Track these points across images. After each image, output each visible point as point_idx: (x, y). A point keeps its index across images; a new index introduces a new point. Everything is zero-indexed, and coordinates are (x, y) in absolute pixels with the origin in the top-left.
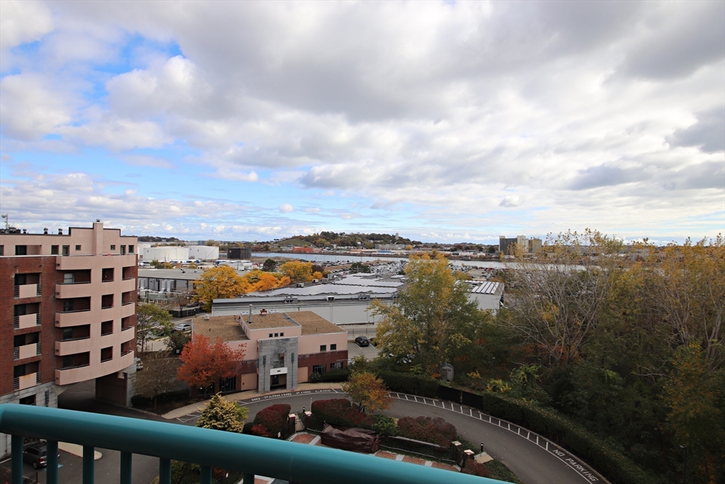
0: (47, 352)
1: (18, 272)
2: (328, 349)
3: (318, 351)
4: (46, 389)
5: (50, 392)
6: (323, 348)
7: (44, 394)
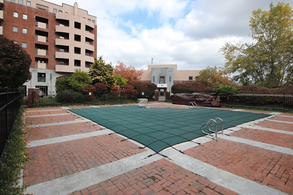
0: (51, 56)
1: (37, 16)
2: (194, 79)
3: (188, 79)
4: (51, 73)
5: (52, 74)
6: (191, 78)
7: (49, 74)
